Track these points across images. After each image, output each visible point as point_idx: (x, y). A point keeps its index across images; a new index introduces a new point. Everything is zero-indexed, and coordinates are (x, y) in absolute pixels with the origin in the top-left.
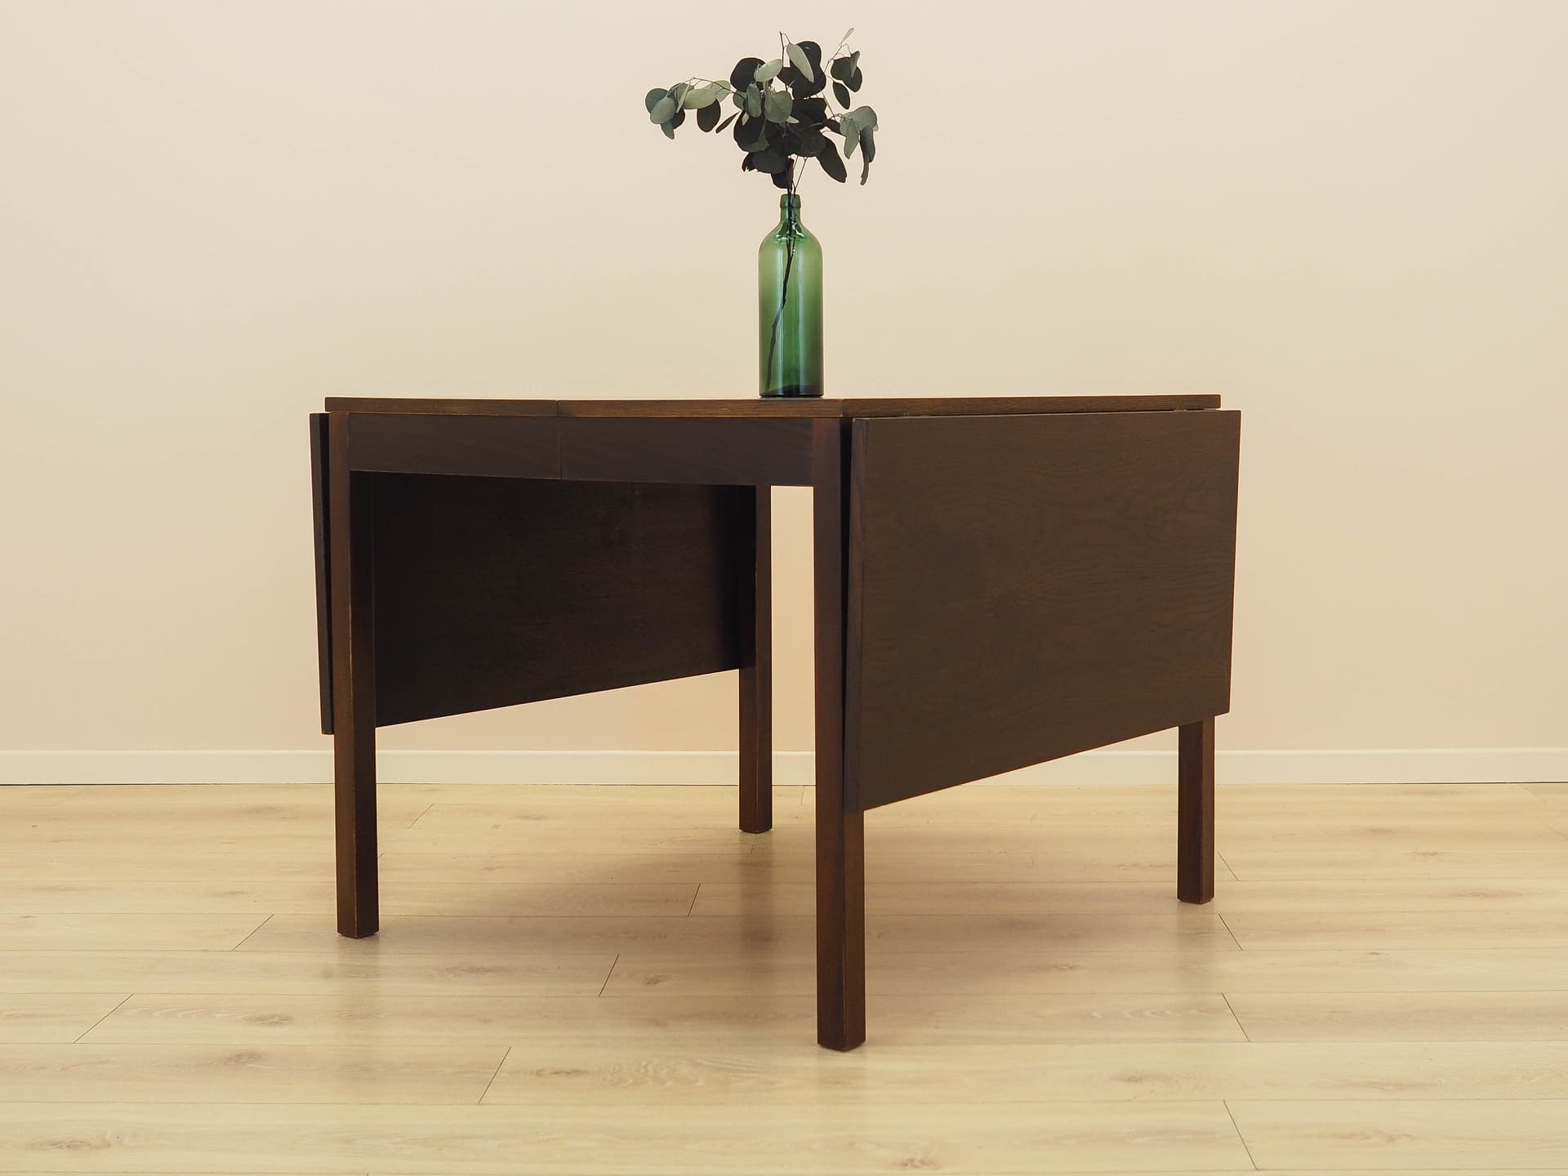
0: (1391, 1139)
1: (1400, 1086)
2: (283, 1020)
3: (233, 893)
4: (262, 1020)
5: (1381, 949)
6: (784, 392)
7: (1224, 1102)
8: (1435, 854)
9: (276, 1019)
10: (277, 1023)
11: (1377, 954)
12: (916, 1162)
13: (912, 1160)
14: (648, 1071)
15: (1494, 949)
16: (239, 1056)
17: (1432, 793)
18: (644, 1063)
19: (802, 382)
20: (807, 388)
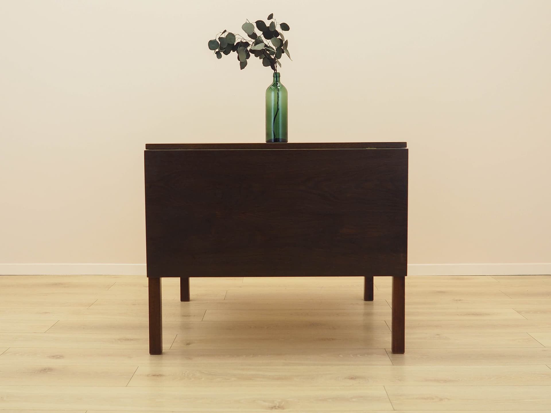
0: (441, 399)
1: (445, 381)
2: (61, 357)
3: (46, 313)
4: (54, 357)
5: (440, 333)
6: (274, 141)
7: (384, 386)
8: (460, 300)
9: (58, 357)
10: (59, 358)
11: (439, 335)
12: (276, 407)
13: (275, 407)
14: (185, 375)
15: (479, 333)
16: (45, 369)
17: (458, 279)
18: (184, 372)
19: (281, 137)
20: (282, 139)
